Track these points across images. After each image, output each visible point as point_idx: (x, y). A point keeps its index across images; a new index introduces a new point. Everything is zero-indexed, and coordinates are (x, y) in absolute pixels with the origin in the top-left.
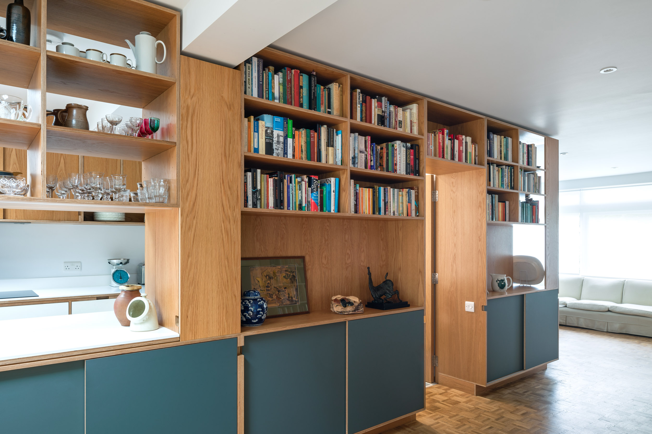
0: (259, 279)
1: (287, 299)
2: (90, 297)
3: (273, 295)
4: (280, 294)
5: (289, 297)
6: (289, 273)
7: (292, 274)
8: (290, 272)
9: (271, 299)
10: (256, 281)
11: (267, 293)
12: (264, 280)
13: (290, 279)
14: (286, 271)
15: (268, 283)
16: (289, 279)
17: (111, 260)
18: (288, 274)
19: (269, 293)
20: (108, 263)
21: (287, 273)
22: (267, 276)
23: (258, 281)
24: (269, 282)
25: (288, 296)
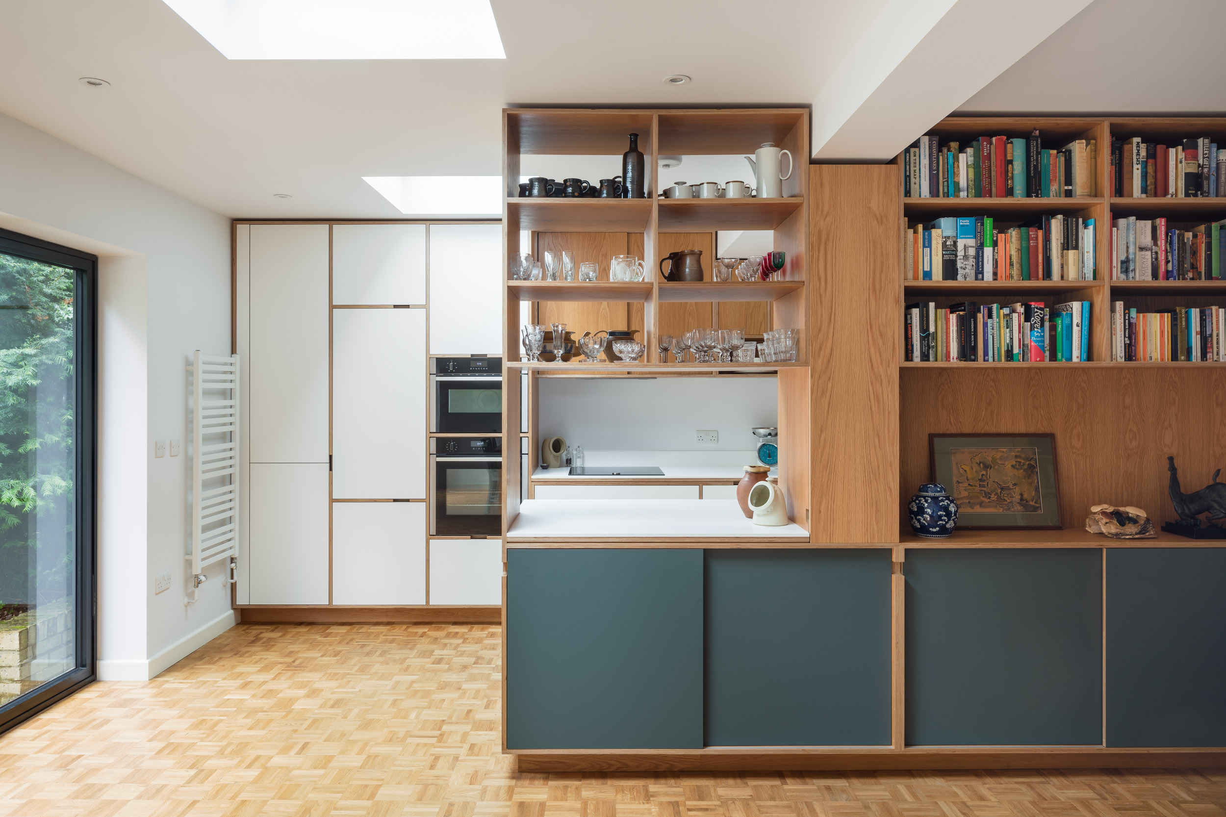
0: (967, 468)
1: (1018, 503)
2: (725, 480)
3: (991, 494)
4: (1004, 493)
5: (1021, 500)
6: (1023, 461)
7: (1028, 463)
8: (1024, 459)
9: (987, 500)
10: (961, 470)
11: (981, 490)
12: (974, 470)
13: (1025, 470)
14: (1016, 457)
15: (983, 475)
16: (1022, 471)
17: (757, 430)
18: (1020, 462)
19: (984, 491)
20: (753, 434)
21: (1019, 460)
22: (980, 463)
23: (965, 471)
24: (984, 472)
25: (1019, 497)
